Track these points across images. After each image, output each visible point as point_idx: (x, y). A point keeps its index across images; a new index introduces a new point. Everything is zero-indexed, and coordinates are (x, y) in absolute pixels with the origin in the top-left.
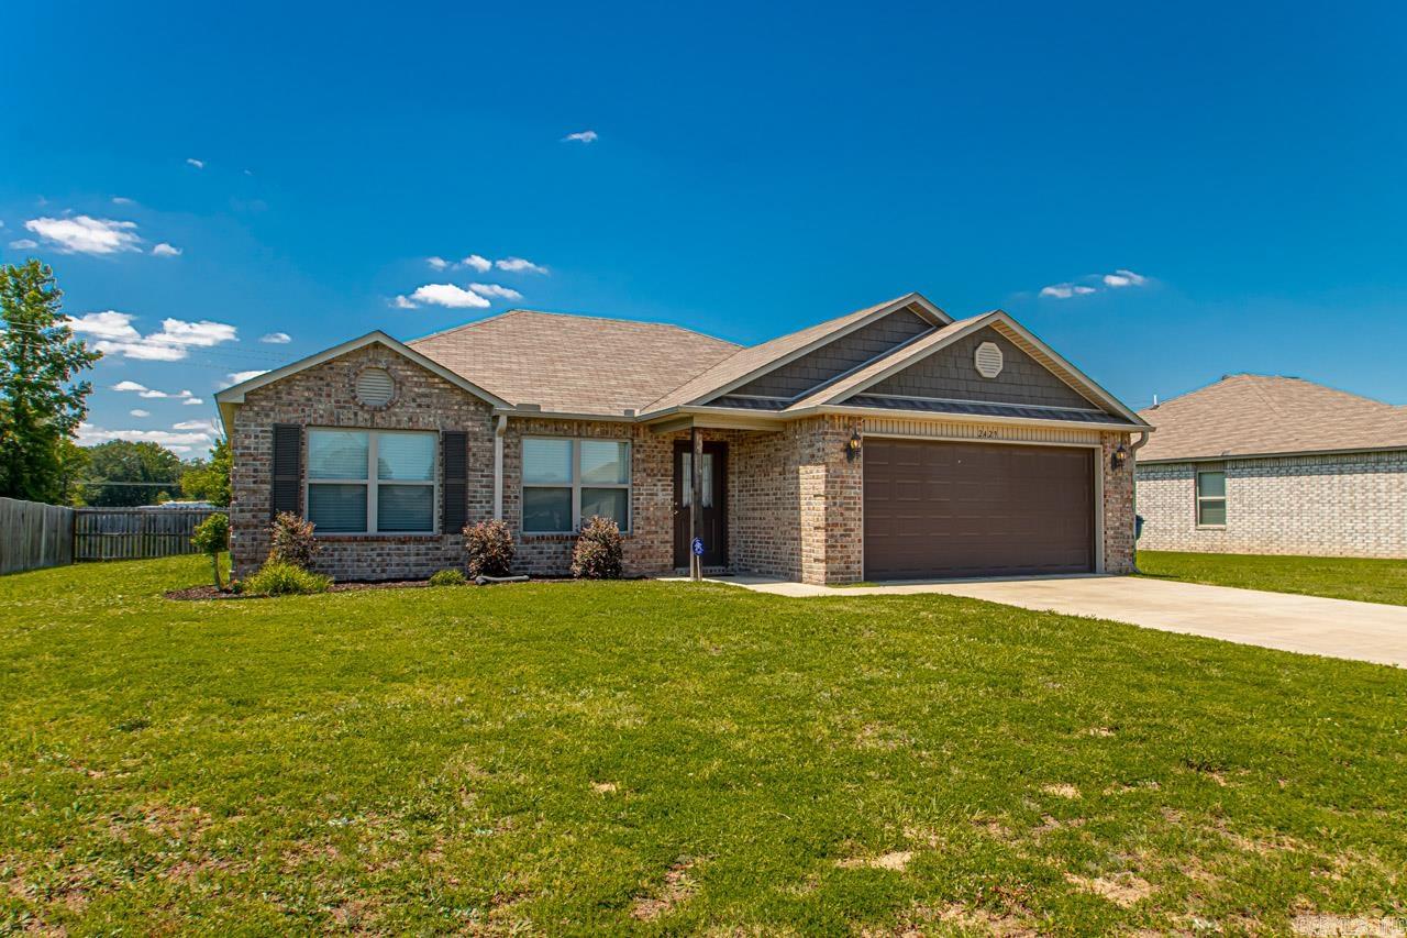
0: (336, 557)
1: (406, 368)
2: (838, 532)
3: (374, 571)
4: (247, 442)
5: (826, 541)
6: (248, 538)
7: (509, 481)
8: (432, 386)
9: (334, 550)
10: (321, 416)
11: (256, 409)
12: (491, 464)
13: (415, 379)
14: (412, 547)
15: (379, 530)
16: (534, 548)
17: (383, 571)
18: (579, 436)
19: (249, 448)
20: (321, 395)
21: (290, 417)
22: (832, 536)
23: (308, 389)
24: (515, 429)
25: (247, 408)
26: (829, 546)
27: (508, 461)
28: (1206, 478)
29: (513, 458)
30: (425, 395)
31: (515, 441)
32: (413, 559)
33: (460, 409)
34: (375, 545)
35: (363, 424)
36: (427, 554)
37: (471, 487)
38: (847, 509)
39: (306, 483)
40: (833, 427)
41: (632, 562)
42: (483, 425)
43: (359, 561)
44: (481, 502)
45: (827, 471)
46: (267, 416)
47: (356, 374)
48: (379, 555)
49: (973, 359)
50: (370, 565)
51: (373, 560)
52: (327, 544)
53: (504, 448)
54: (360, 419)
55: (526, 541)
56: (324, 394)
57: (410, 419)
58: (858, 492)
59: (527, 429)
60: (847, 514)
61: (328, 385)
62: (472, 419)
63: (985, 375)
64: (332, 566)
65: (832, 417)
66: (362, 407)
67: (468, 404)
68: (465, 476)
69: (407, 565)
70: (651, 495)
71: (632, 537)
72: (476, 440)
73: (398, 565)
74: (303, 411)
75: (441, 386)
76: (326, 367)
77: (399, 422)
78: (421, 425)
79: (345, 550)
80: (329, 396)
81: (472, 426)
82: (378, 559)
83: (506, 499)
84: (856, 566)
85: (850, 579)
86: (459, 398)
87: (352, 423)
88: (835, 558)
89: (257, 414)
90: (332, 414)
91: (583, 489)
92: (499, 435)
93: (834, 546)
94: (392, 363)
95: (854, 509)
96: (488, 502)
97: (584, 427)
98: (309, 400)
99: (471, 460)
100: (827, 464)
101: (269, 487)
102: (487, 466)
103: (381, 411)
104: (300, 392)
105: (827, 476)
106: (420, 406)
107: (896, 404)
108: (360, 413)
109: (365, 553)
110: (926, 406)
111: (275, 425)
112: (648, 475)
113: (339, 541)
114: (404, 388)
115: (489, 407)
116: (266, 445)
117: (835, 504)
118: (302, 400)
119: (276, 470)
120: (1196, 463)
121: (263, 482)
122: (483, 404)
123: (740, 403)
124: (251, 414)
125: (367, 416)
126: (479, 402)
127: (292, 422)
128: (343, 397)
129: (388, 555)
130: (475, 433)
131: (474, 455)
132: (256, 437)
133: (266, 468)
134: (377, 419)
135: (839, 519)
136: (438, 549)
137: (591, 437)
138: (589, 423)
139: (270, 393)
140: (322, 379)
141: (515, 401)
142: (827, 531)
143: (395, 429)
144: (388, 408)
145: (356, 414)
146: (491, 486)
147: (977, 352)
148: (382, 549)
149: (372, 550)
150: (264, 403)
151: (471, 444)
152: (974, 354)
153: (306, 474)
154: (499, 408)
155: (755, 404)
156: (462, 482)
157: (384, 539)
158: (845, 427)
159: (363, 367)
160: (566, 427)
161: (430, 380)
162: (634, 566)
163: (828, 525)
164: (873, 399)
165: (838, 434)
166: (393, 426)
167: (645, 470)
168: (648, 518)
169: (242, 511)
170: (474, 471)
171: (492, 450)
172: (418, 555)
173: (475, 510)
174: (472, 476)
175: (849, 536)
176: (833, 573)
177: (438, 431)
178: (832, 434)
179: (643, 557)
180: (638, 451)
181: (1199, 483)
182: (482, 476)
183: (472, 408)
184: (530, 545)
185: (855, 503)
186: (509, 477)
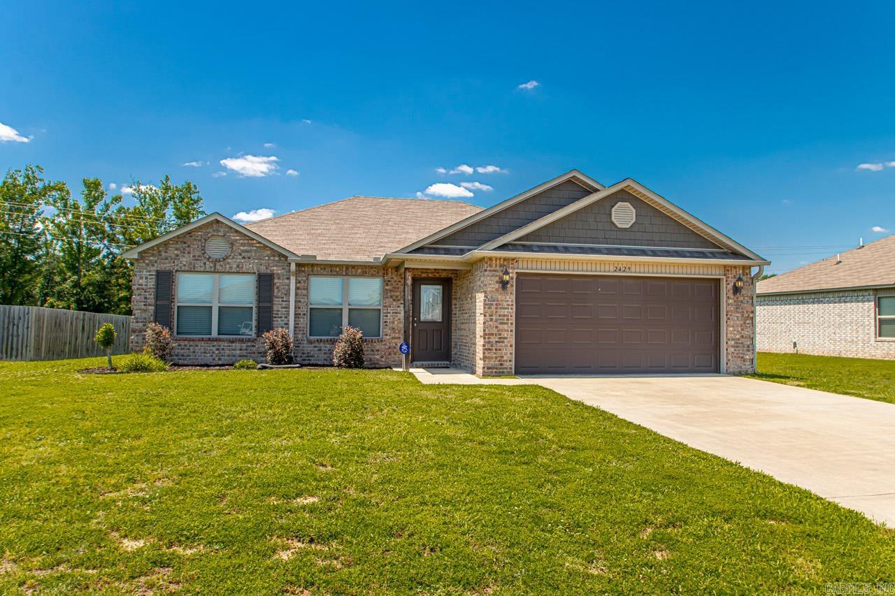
0: (192, 350)
1: (235, 234)
2: (493, 339)
3: (214, 359)
4: (141, 281)
5: (484, 345)
6: (140, 338)
7: (300, 304)
8: (252, 245)
9: (190, 346)
10: (185, 265)
11: (147, 262)
12: (288, 294)
13: (241, 241)
14: (238, 345)
15: (219, 334)
16: (315, 347)
17: (220, 359)
18: (347, 275)
19: (142, 285)
20: (184, 253)
21: (166, 266)
22: (489, 342)
23: (177, 249)
24: (304, 271)
25: (142, 261)
26: (486, 349)
27: (299, 291)
28: (884, 302)
29: (303, 290)
30: (247, 251)
31: (304, 279)
32: (238, 352)
33: (269, 259)
34: (215, 343)
35: (209, 270)
36: (246, 350)
37: (275, 308)
38: (502, 323)
39: (177, 304)
40: (491, 266)
41: (382, 357)
42: (283, 269)
43: (205, 353)
44: (281, 317)
45: (486, 297)
46: (153, 265)
47: (206, 240)
48: (217, 350)
49: (610, 215)
50: (212, 356)
51: (213, 353)
52: (186, 343)
53: (296, 283)
54: (208, 266)
55: (310, 342)
56: (186, 252)
57: (238, 266)
58: (512, 311)
59: (312, 271)
60: (501, 327)
61: (188, 247)
62: (276, 266)
63: (619, 226)
64: (189, 356)
65: (490, 259)
66: (208, 259)
67: (274, 256)
68: (271, 301)
69: (234, 356)
70: (396, 313)
71: (382, 341)
72: (279, 278)
73: (229, 356)
74: (174, 262)
75: (258, 245)
76: (188, 236)
77: (231, 268)
78: (244, 270)
79: (197, 346)
80: (189, 253)
81: (276, 270)
82: (217, 352)
83: (297, 315)
84: (508, 363)
85: (503, 372)
86: (268, 252)
87: (202, 269)
88: (490, 358)
89: (148, 265)
90: (191, 264)
91: (350, 309)
92: (293, 275)
93: (490, 349)
94: (228, 232)
95: (507, 324)
96: (286, 317)
97: (350, 269)
98: (177, 255)
99: (276, 291)
100: (485, 292)
101: (153, 308)
102: (286, 294)
103: (220, 261)
104: (172, 252)
105: (485, 300)
106: (244, 258)
107: (541, 249)
108: (207, 263)
109: (209, 348)
110: (567, 250)
111: (158, 272)
112: (394, 300)
113: (193, 340)
114: (234, 247)
115: (286, 257)
116: (152, 283)
117: (491, 320)
118: (174, 256)
119: (157, 298)
120: (876, 290)
121: (150, 305)
122: (282, 256)
123: (436, 251)
124: (144, 265)
125: (212, 265)
126: (280, 255)
127: (167, 269)
128: (197, 253)
129: (223, 349)
130: (278, 274)
131: (277, 288)
132: (146, 278)
133: (152, 297)
134: (217, 267)
135: (495, 331)
136: (253, 346)
137: (355, 276)
138: (353, 267)
139: (155, 252)
140: (185, 243)
141: (300, 253)
142: (485, 338)
143: (229, 272)
144: (224, 259)
145: (205, 263)
146: (288, 307)
147: (613, 210)
148: (219, 346)
149: (213, 346)
150: (151, 258)
151: (276, 281)
152: (611, 211)
153: (176, 300)
154: (291, 258)
155: (447, 252)
156: (268, 305)
157: (220, 340)
158: (501, 266)
159: (209, 235)
160: (338, 269)
161: (250, 242)
162: (383, 360)
163: (485, 334)
164: (523, 246)
165: (495, 271)
166: (227, 270)
167: (391, 297)
168: (393, 328)
169: (137, 322)
170: (278, 298)
171: (289, 285)
172: (241, 350)
173: (278, 322)
174: (276, 301)
175: (503, 342)
176: (488, 368)
177: (255, 273)
178: (490, 271)
179: (390, 354)
180: (387, 284)
181: (878, 305)
182: (282, 301)
183: (277, 259)
184: (313, 345)
185: (508, 320)
186: (300, 301)
